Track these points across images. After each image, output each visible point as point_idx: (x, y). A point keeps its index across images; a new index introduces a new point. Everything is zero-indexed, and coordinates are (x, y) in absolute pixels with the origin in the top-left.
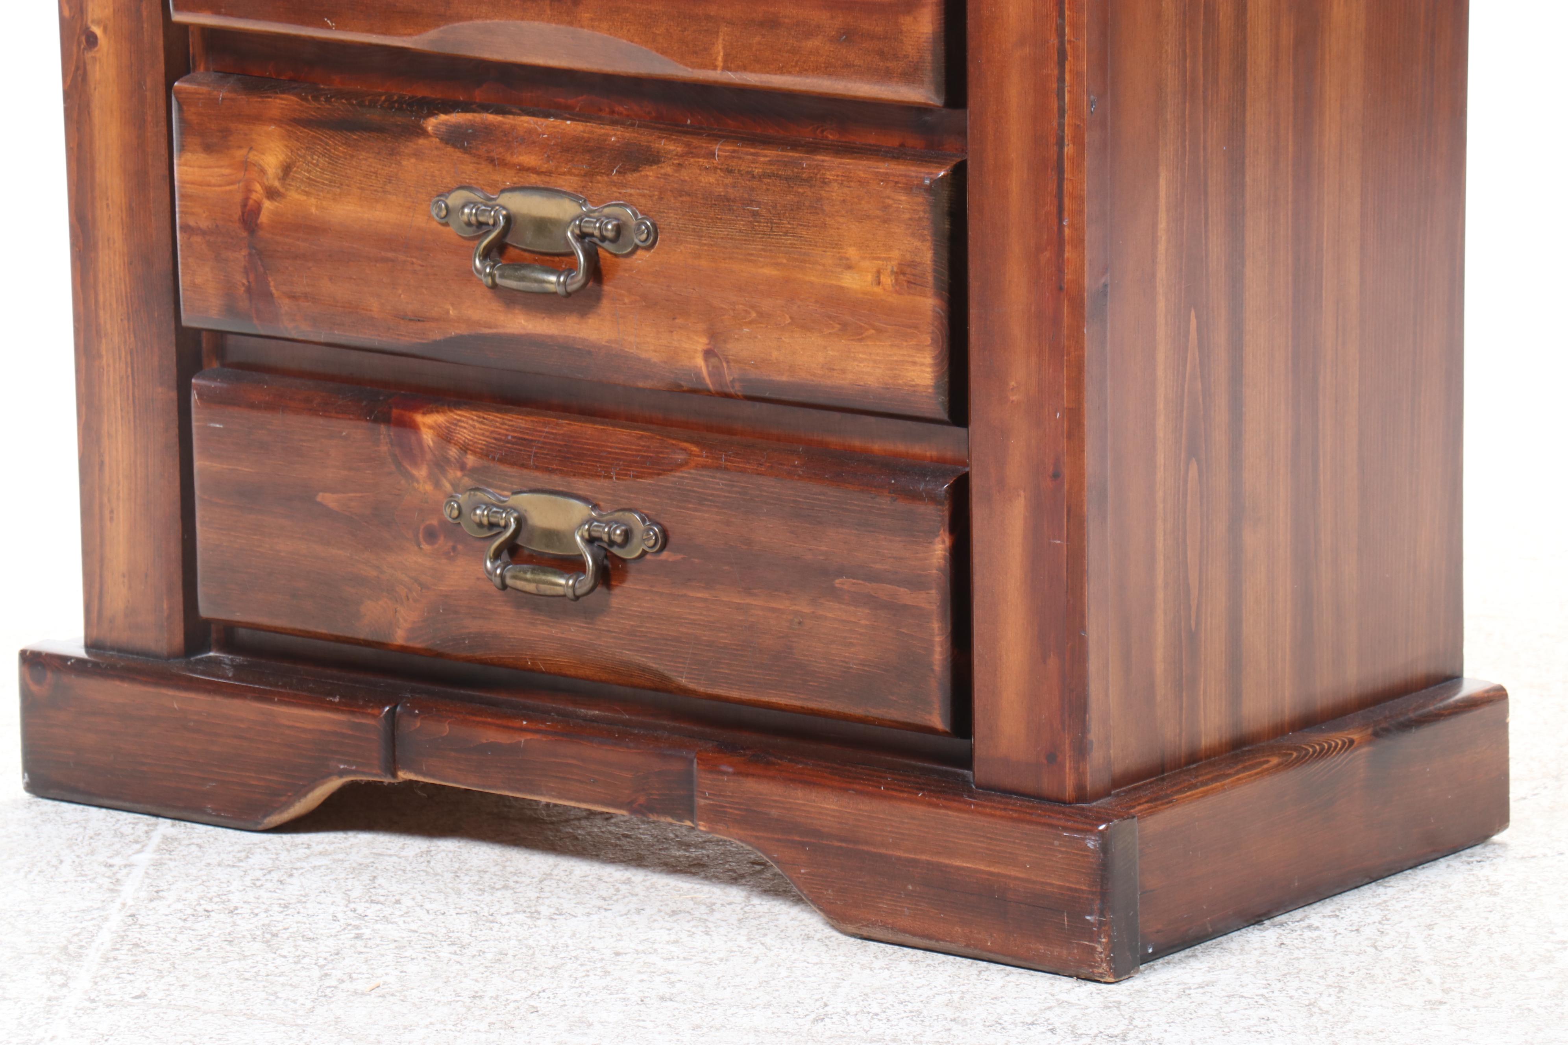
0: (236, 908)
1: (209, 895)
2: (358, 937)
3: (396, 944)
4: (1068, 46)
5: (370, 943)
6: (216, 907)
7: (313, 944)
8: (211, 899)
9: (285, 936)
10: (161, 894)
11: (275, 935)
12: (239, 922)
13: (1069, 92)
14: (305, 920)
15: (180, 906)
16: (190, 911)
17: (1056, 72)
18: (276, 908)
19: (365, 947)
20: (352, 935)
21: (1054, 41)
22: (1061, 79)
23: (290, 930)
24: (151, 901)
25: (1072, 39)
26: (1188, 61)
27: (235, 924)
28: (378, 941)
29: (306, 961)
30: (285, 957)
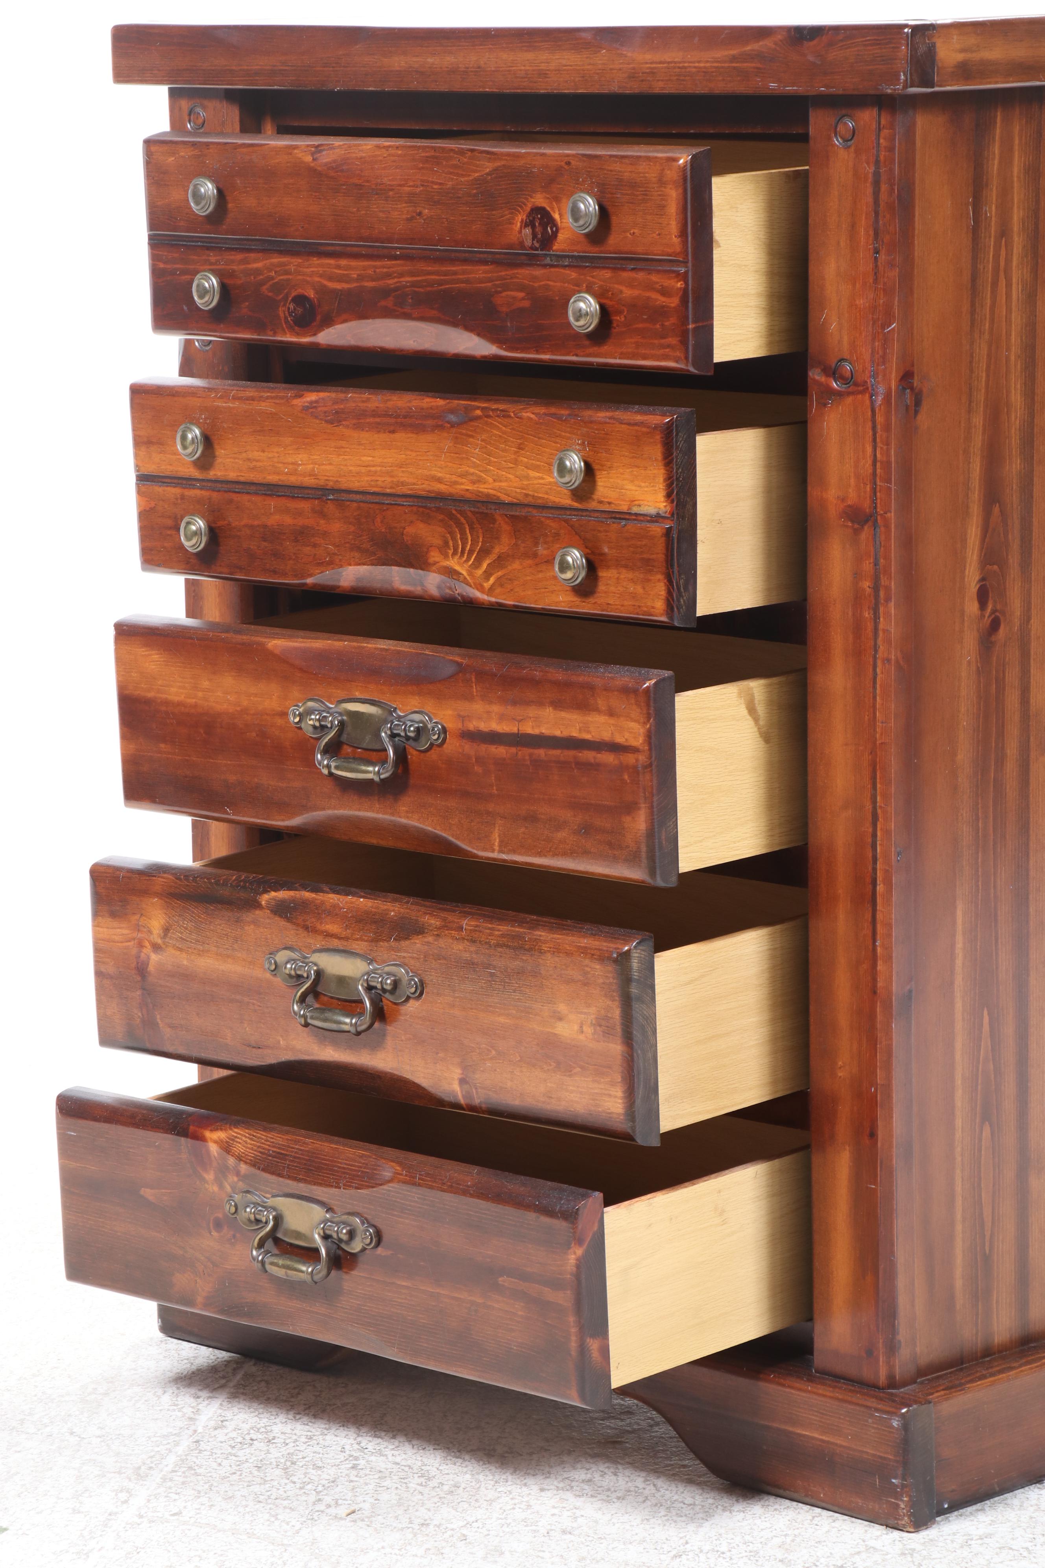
0: (274, 1438)
1: (258, 1426)
2: (354, 1467)
3: (380, 1475)
4: (879, 811)
5: (362, 1473)
6: (260, 1436)
7: (319, 1472)
8: (259, 1429)
9: (301, 1464)
10: (224, 1423)
11: (293, 1463)
12: (272, 1450)
13: (880, 845)
14: (321, 1450)
15: (234, 1434)
16: (240, 1439)
17: (870, 830)
18: (303, 1439)
19: (357, 1476)
20: (351, 1465)
21: (869, 806)
22: (874, 835)
23: (307, 1459)
24: (216, 1429)
25: (883, 805)
26: (980, 822)
27: (268, 1452)
28: (368, 1472)
29: (309, 1487)
30: (294, 1483)
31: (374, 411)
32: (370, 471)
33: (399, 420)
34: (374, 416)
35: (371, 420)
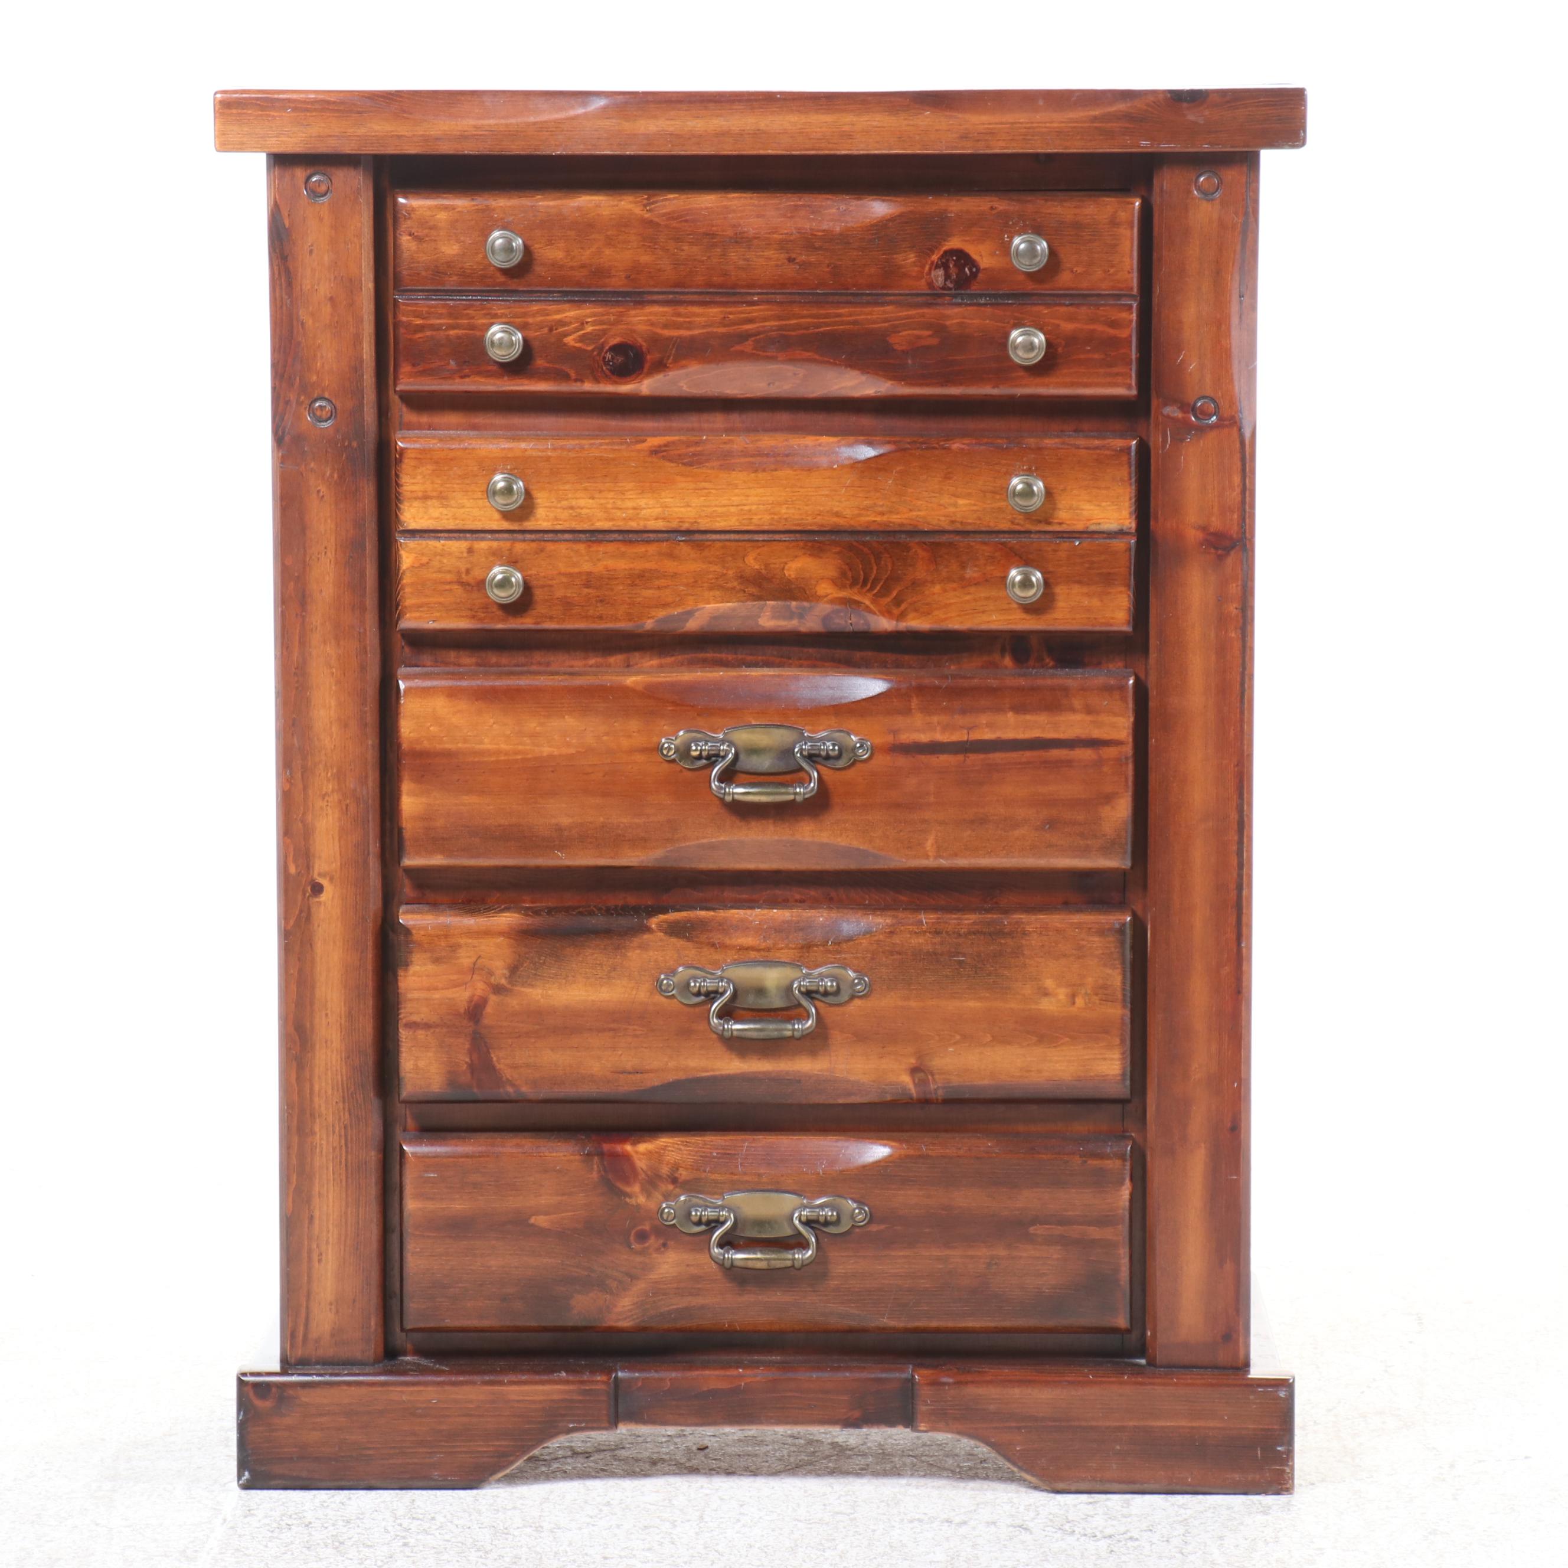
0: (310, 1523)
1: (289, 1513)
2: (405, 1545)
3: (435, 1550)
5: (415, 1549)
6: (294, 1522)
7: (372, 1550)
8: (291, 1516)
9: (350, 1544)
10: (252, 1512)
11: (342, 1543)
12: (313, 1533)
14: (364, 1532)
15: (267, 1521)
16: (275, 1525)
18: (341, 1523)
19: (412, 1552)
20: (401, 1544)
23: (353, 1539)
27: (310, 1534)
28: (421, 1548)
29: (368, 1562)
30: (351, 1559)
31: (742, 451)
32: (742, 510)
33: (778, 459)
34: (745, 456)
35: (743, 460)
